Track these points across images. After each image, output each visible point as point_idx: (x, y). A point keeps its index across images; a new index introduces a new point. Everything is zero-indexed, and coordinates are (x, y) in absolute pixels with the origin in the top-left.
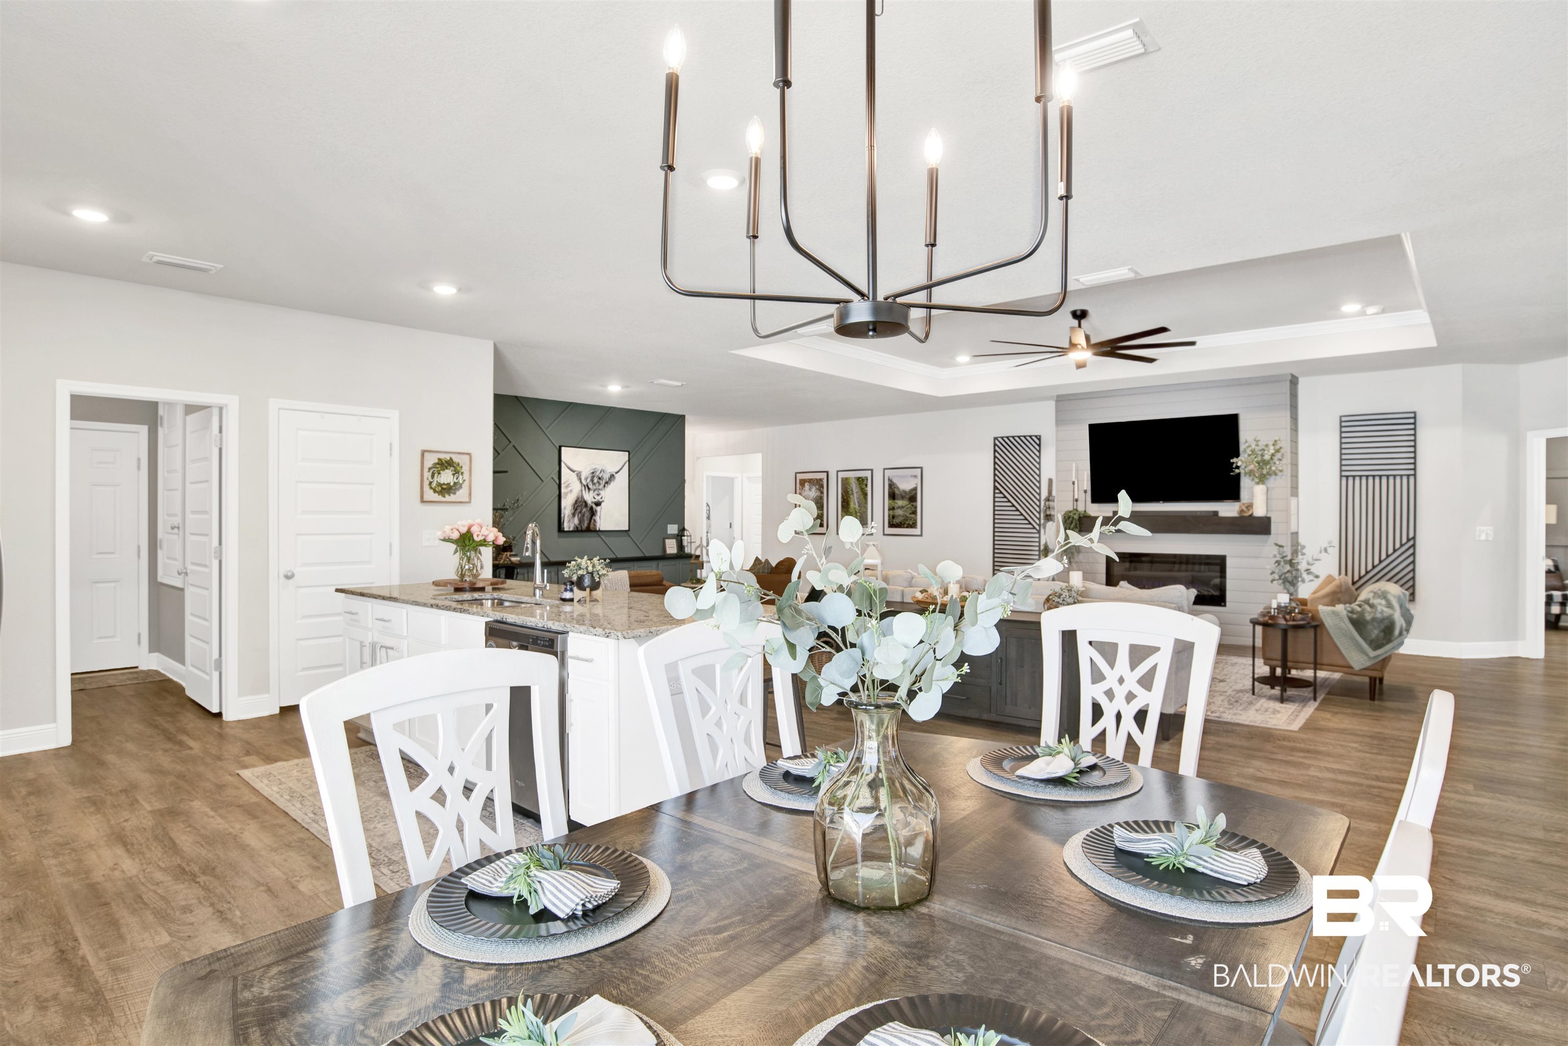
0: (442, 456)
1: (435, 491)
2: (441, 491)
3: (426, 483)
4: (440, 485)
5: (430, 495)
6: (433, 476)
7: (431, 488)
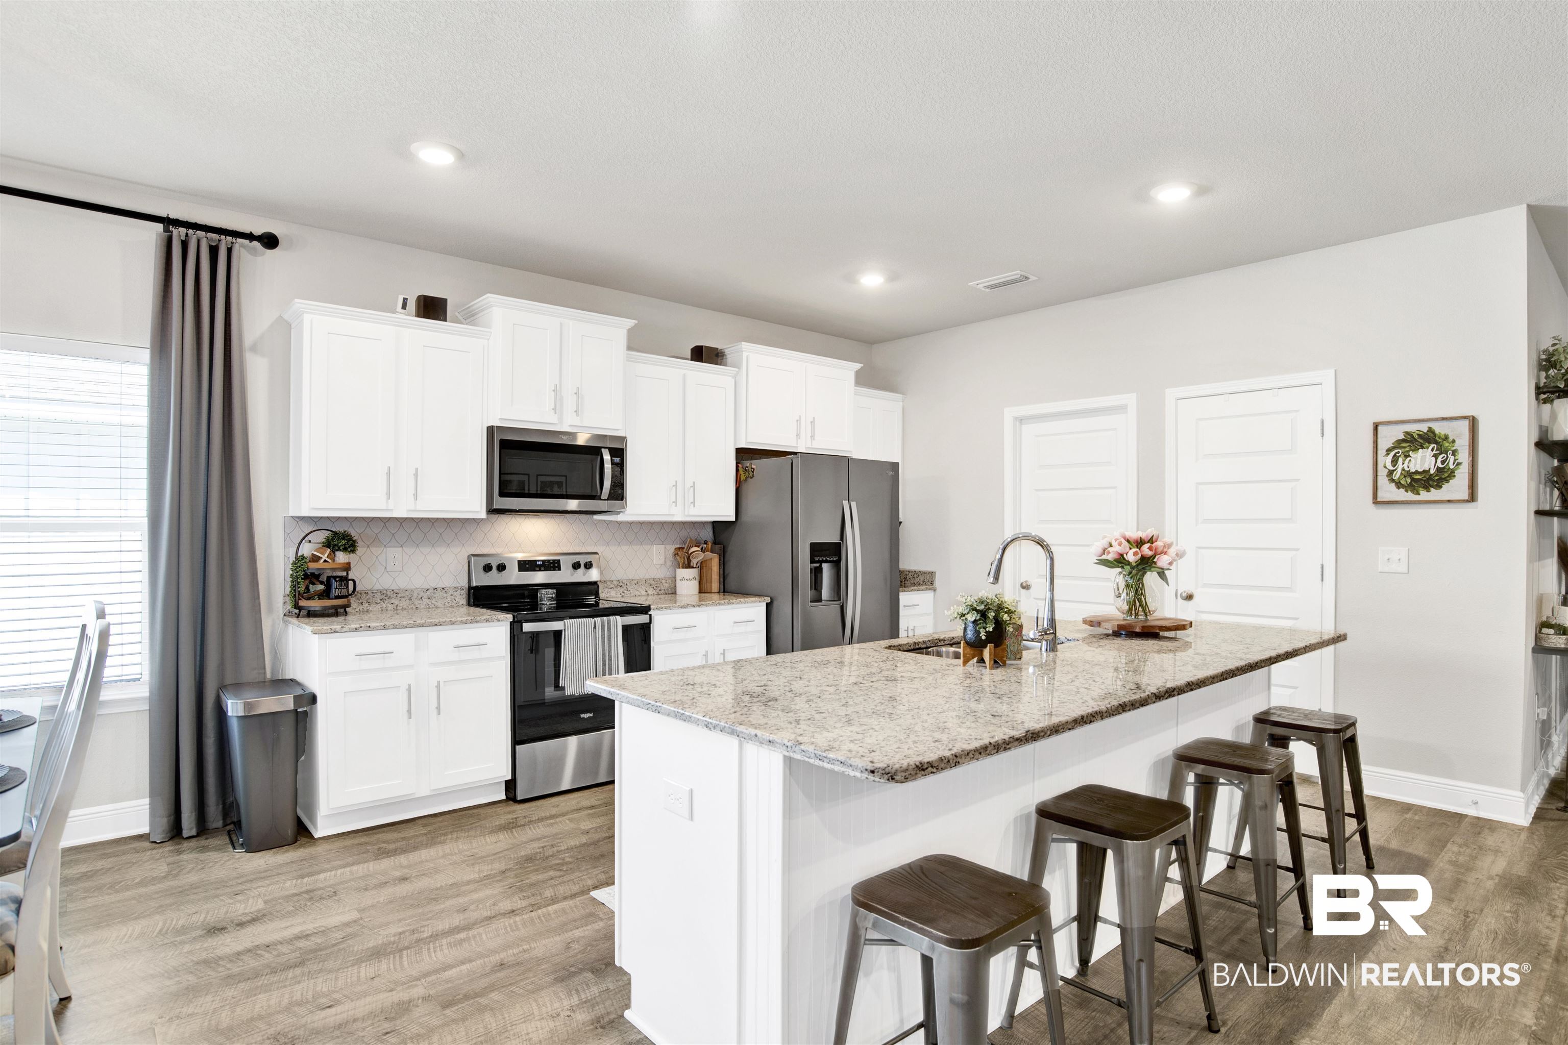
0: (1413, 428)
1: (1399, 485)
2: (1410, 485)
3: (1382, 473)
4: (1409, 474)
5: (1389, 491)
6: (1395, 461)
7: (1392, 481)
